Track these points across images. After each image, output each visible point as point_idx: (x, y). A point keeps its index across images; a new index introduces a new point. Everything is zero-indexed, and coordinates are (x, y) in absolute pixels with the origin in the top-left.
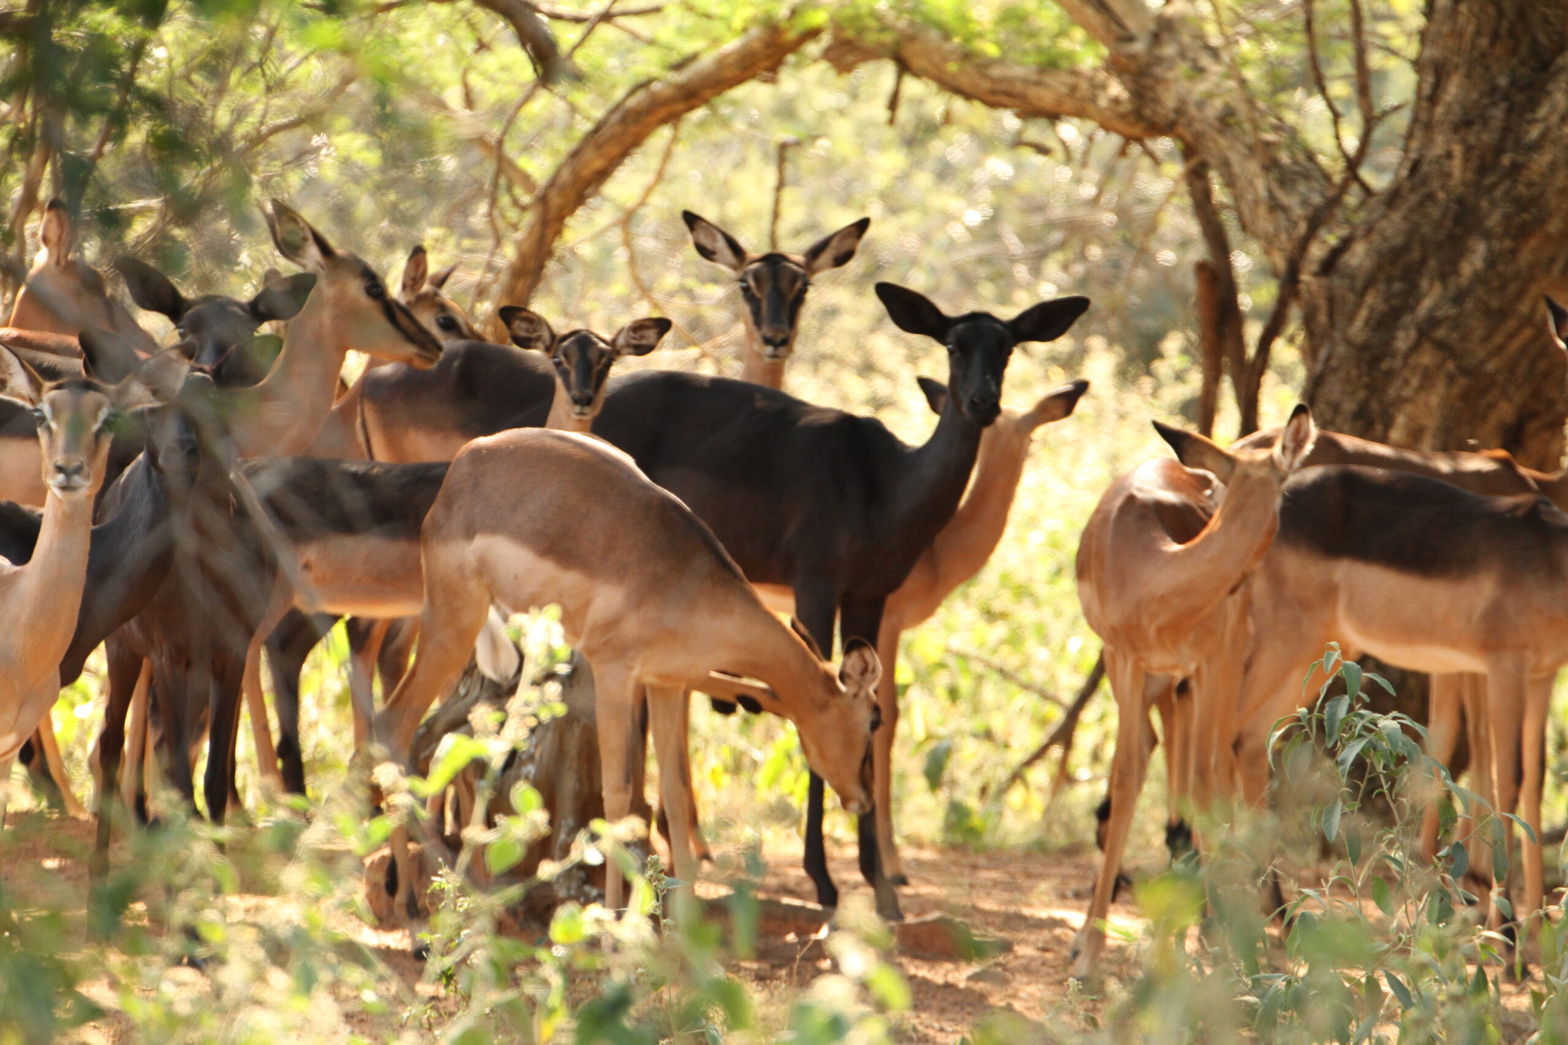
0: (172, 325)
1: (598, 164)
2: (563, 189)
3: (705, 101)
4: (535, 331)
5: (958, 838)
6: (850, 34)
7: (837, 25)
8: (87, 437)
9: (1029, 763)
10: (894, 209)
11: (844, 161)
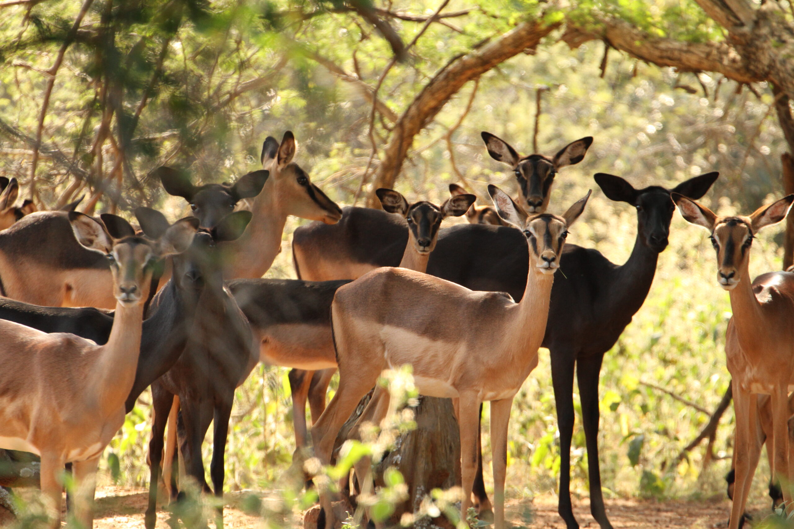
0: (187, 203)
1: (432, 103)
2: (412, 118)
3: (494, 66)
4: (397, 202)
5: (649, 494)
6: (577, 25)
7: (570, 20)
8: (139, 271)
9: (690, 448)
10: (606, 126)
11: (576, 99)
